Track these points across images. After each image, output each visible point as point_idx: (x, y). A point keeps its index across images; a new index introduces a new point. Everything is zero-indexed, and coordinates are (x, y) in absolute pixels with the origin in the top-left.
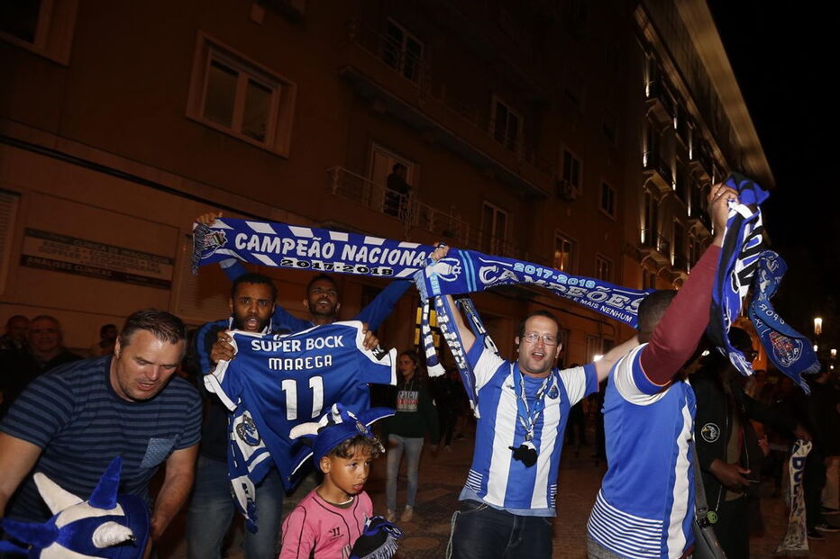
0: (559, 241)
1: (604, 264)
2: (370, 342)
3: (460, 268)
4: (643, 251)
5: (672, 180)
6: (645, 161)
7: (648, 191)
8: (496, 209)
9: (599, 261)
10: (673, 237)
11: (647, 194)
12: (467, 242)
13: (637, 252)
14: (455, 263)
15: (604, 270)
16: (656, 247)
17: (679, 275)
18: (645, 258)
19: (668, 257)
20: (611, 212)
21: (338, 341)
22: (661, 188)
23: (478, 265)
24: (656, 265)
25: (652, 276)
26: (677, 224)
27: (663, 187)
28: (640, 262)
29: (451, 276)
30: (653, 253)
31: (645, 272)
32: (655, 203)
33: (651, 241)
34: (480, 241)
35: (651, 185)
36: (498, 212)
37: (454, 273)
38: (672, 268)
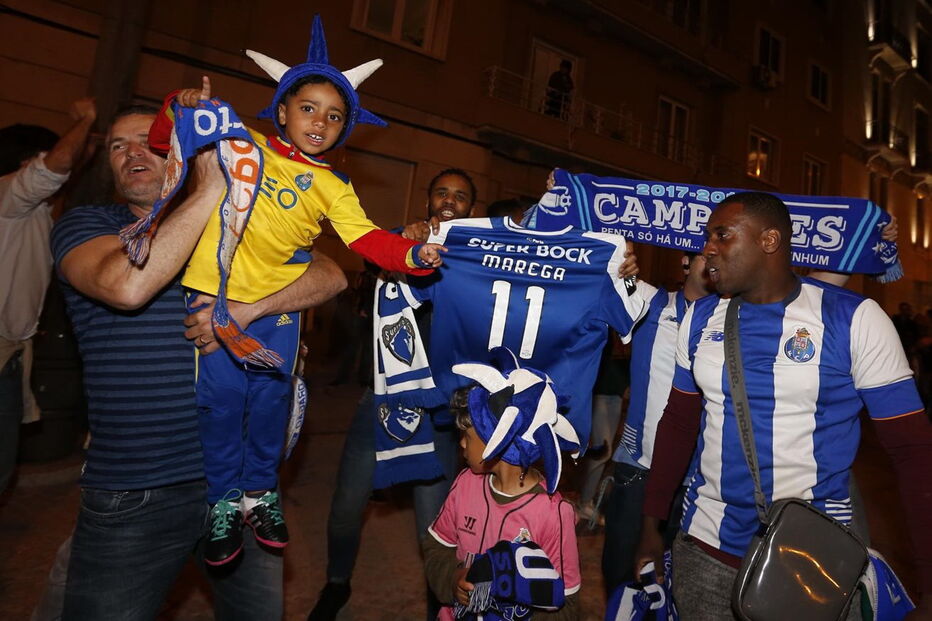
0: (755, 140)
1: (815, 168)
2: (629, 269)
3: (569, 197)
4: (869, 149)
5: (910, 54)
6: (871, 33)
7: (876, 71)
8: (675, 105)
9: (807, 164)
10: (914, 128)
11: (875, 76)
12: (639, 144)
13: (862, 150)
14: (563, 192)
15: (814, 174)
16: (888, 143)
17: (923, 179)
18: (872, 158)
19: (907, 156)
20: (824, 101)
21: (584, 256)
22: (894, 66)
23: (593, 192)
24: (889, 167)
25: (883, 181)
26: (919, 112)
27: (898, 64)
28: (866, 163)
29: (559, 209)
30: (883, 151)
31: (873, 175)
32: (886, 86)
33: (881, 135)
34: (655, 142)
35: (881, 63)
36: (677, 108)
37: (563, 204)
38: (913, 169)
